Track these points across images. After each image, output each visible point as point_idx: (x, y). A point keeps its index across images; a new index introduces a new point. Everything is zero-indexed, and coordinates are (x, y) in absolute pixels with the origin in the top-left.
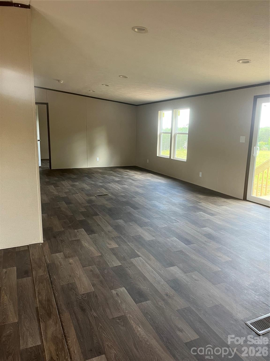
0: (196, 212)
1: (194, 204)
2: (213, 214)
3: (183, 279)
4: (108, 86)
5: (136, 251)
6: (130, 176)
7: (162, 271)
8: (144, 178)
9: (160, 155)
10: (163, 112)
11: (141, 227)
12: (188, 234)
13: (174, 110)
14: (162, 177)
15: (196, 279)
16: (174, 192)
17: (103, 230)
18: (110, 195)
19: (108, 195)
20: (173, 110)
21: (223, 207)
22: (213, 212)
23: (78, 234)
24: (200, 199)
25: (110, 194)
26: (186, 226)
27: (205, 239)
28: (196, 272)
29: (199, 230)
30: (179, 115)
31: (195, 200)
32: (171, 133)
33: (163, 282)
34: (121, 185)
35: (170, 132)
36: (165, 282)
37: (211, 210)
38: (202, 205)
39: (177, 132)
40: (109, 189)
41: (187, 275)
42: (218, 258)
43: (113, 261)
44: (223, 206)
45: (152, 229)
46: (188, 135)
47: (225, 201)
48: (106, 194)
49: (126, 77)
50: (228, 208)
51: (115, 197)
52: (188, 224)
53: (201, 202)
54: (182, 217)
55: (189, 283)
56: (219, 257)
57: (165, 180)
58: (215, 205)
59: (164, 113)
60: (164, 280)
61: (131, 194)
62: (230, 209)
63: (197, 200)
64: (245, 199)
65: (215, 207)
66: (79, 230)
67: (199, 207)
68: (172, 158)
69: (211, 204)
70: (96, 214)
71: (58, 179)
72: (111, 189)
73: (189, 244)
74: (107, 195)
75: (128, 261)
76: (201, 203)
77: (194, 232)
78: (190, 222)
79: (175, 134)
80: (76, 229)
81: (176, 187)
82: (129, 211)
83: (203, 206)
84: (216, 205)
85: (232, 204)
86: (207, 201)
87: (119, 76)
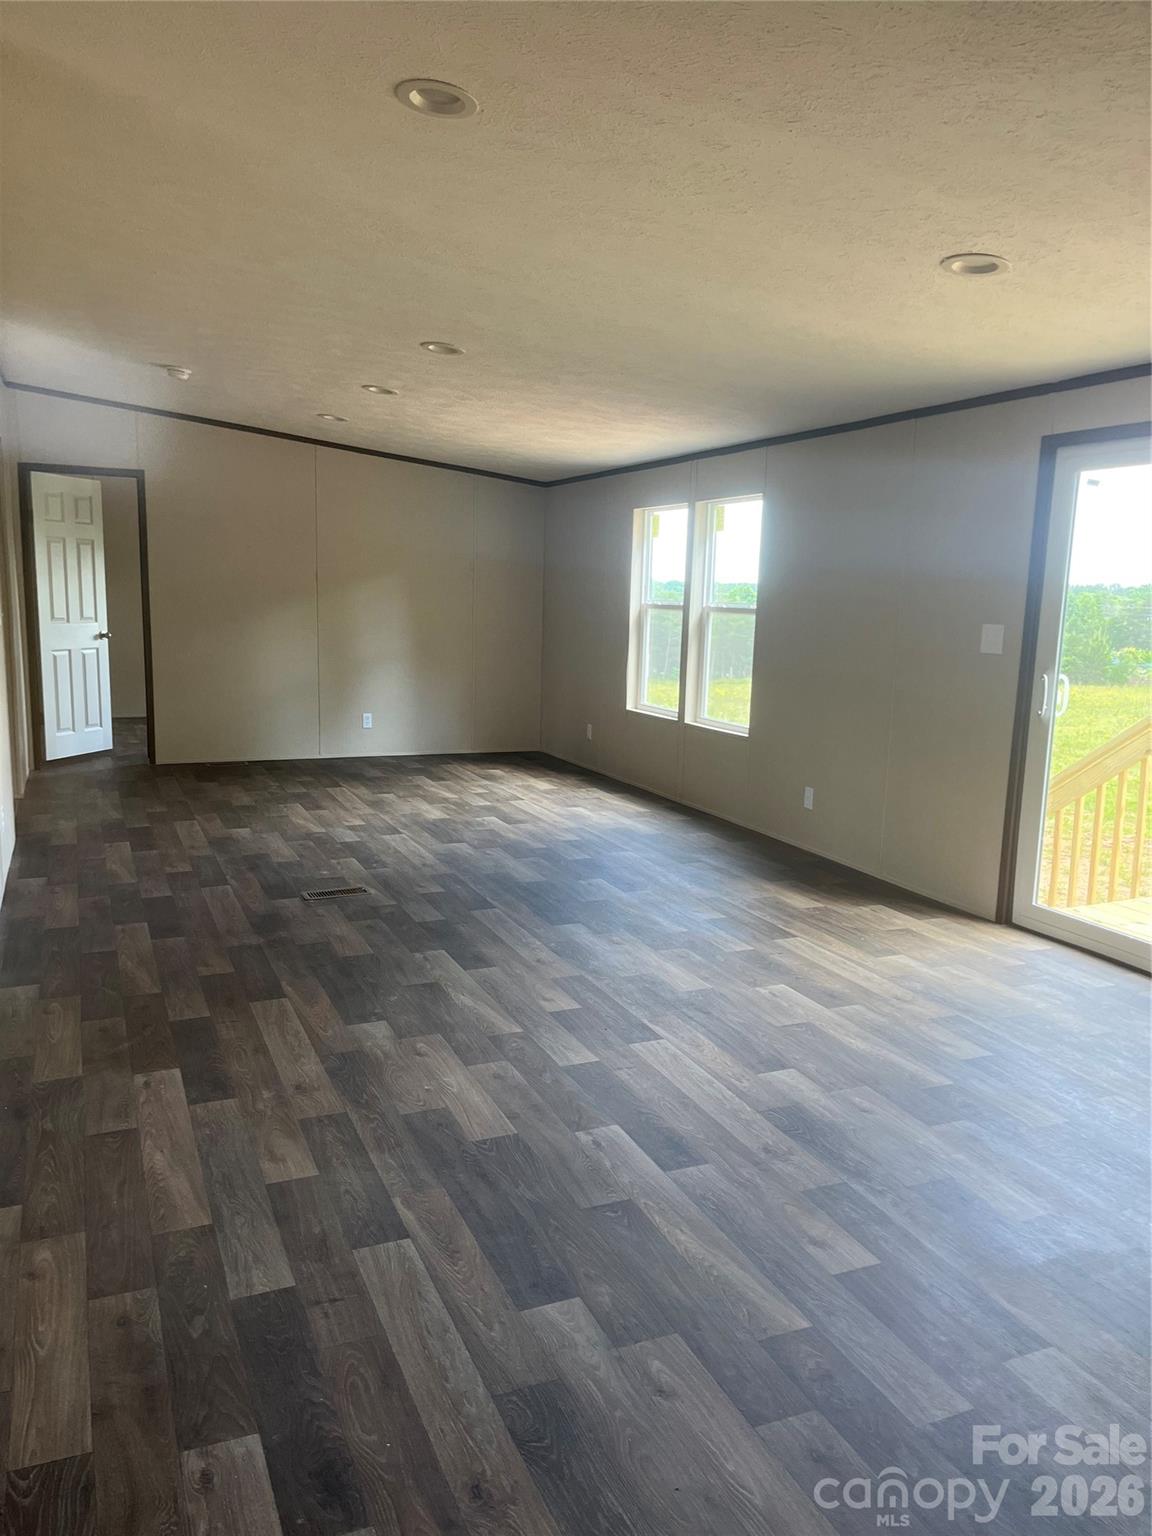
0: (756, 985)
1: (759, 941)
2: (835, 997)
3: (595, 1382)
4: (390, 392)
5: (397, 1202)
6: (498, 800)
7: (497, 1326)
8: (558, 809)
9: (639, 707)
10: (656, 513)
11: (467, 1063)
12: (685, 1101)
13: (699, 505)
14: (643, 806)
15: (665, 1388)
16: (677, 879)
17: (272, 1079)
18: (373, 891)
19: (365, 891)
20: (694, 505)
21: (893, 957)
22: (837, 987)
23: (142, 1100)
24: (791, 916)
25: (373, 887)
26: (688, 1061)
27: (769, 1134)
28: (676, 1335)
29: (746, 1084)
30: (721, 527)
31: (768, 919)
32: (686, 609)
33: (479, 1402)
34: (443, 842)
35: (682, 604)
36: (492, 1405)
37: (829, 973)
38: (797, 947)
39: (712, 606)
40: (376, 862)
41: (620, 1359)
42: (811, 1249)
43: (257, 1259)
44: (894, 953)
45: (516, 1072)
46: (754, 617)
47: (908, 931)
48: (359, 886)
49: (453, 351)
50: (913, 963)
51: (393, 903)
52: (702, 1051)
53: (792, 931)
54: (685, 1010)
55: (618, 1414)
56: (815, 1242)
57: (651, 820)
58: (853, 951)
59: (658, 516)
60: (488, 1387)
61: (471, 885)
62: (925, 970)
63: (775, 922)
64: (1004, 917)
65: (855, 958)
66: (157, 1074)
67: (777, 957)
68: (688, 720)
69: (837, 946)
70: (275, 992)
71: (164, 809)
72: (389, 860)
73: (680, 1165)
74: (360, 890)
75: (337, 1261)
76: (794, 936)
77: (720, 1097)
78: (715, 1035)
79: (702, 615)
80: (144, 1068)
81: (694, 855)
82: (437, 972)
83: (799, 952)
84: (859, 947)
85: (940, 944)
86: (821, 924)
87: (422, 344)
